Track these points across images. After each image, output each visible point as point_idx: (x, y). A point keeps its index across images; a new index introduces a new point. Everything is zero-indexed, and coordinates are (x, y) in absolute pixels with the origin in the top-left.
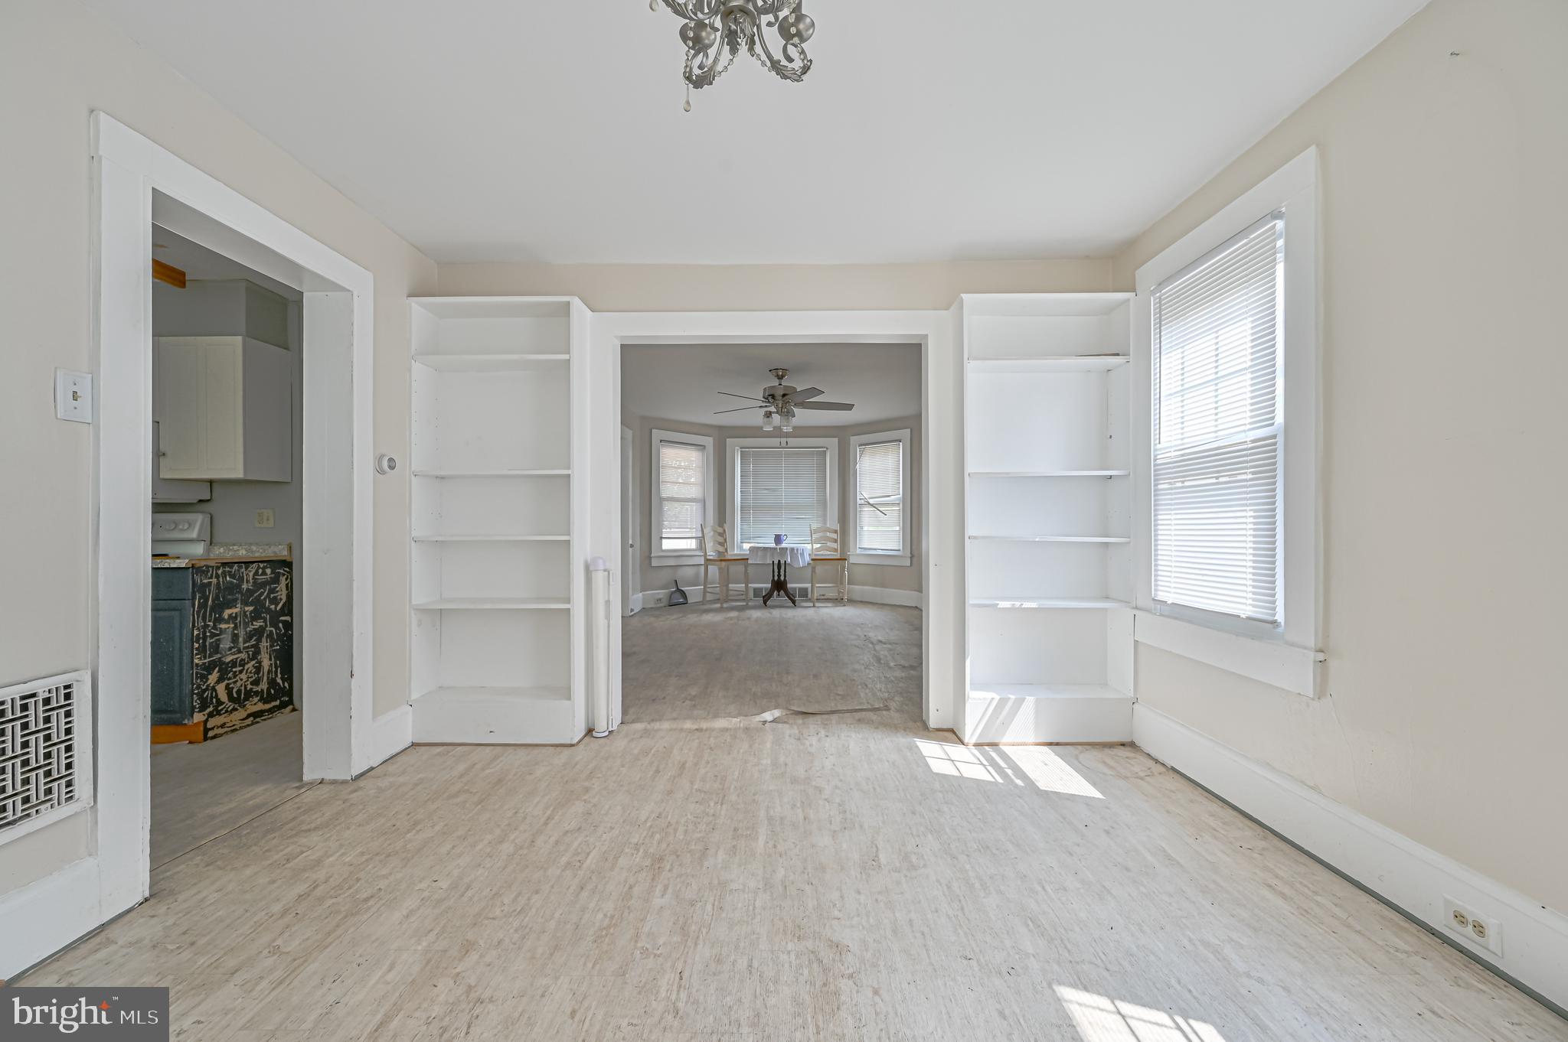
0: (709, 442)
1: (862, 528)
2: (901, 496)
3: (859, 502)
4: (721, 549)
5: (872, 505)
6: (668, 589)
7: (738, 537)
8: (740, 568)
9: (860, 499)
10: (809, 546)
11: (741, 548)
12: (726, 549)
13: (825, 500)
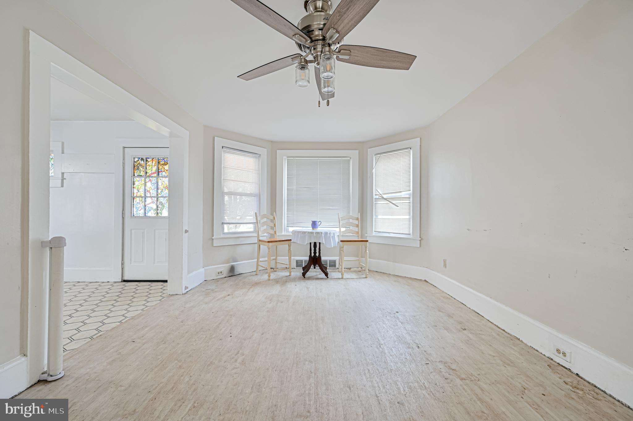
0: (263, 152)
1: (376, 216)
2: (411, 191)
3: (375, 197)
4: (272, 232)
5: (386, 199)
6: (227, 263)
7: (285, 222)
8: (285, 246)
9: (376, 195)
10: (338, 230)
11: (288, 231)
12: (275, 232)
13: (349, 195)
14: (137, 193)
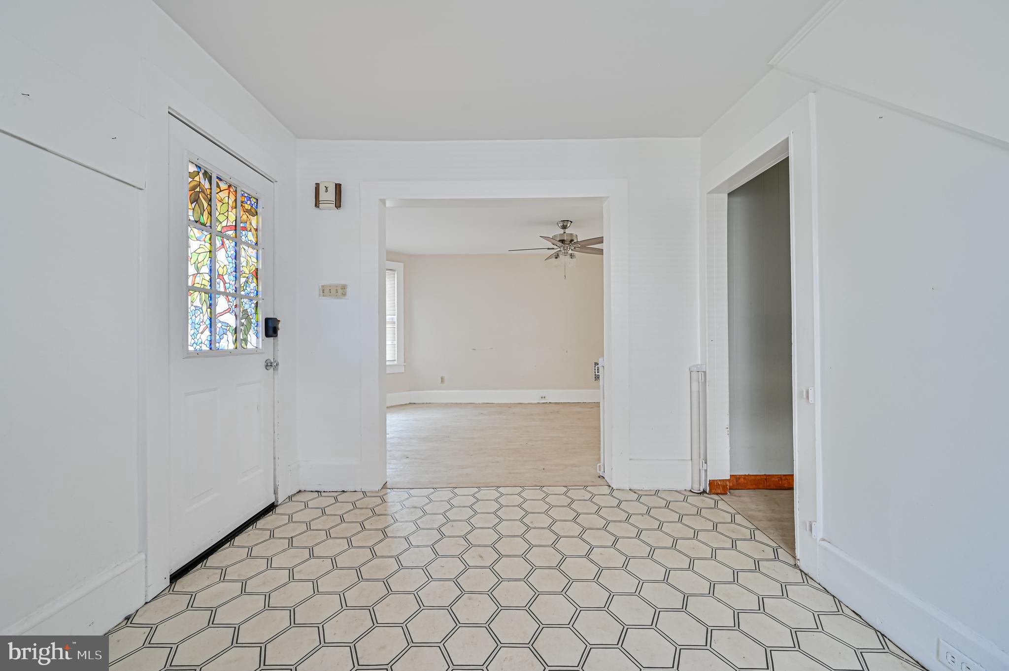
14: (195, 276)
